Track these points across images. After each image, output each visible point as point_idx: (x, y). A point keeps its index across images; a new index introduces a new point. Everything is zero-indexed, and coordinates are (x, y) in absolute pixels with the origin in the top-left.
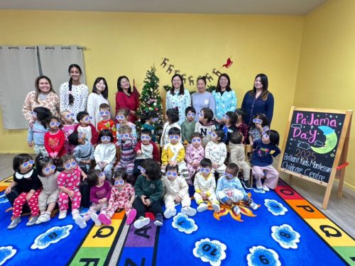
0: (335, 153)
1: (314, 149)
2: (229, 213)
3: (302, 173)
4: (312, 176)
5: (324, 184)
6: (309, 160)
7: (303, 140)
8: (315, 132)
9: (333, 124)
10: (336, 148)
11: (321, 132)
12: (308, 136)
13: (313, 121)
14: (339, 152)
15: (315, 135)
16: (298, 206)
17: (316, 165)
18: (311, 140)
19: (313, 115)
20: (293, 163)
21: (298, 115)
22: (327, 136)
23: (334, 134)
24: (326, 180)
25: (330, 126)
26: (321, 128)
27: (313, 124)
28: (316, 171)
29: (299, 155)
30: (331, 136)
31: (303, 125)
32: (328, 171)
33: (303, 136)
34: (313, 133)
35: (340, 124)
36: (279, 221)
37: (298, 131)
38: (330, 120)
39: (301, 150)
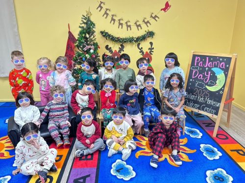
0: (223, 91)
1: (208, 88)
2: (166, 159)
3: (199, 108)
4: (206, 110)
5: (215, 116)
6: (204, 98)
7: (200, 80)
8: (209, 72)
9: (222, 66)
10: (224, 87)
11: (214, 73)
12: (204, 76)
13: (208, 64)
14: (226, 89)
15: (209, 76)
16: (232, 151)
17: (209, 102)
18: (206, 80)
19: (207, 58)
20: (192, 100)
21: (196, 58)
22: (218, 76)
23: (223, 74)
24: (216, 114)
25: (220, 68)
26: (214, 69)
27: (208, 66)
28: (209, 106)
29: (197, 93)
30: (220, 76)
31: (200, 67)
32: (217, 106)
33: (200, 77)
34: (207, 74)
35: (228, 66)
36: (214, 165)
37: (196, 73)
38: (221, 62)
39: (199, 89)
